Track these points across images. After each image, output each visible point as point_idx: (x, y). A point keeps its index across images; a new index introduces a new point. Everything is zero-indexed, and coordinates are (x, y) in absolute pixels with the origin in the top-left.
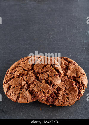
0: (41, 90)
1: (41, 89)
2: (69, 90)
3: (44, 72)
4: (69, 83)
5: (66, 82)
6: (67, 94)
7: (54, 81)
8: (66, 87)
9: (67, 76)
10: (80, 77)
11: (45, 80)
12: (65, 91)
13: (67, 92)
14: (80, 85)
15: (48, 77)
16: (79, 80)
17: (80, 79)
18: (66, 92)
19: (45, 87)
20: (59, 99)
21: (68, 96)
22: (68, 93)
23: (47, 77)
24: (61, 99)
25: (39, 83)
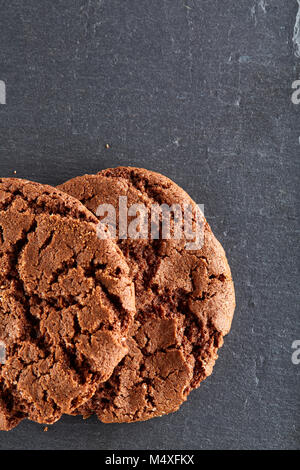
0: (44, 399)
1: (45, 392)
2: (157, 364)
3: (59, 297)
4: (158, 326)
5: (147, 324)
6: (148, 381)
7: (97, 360)
8: (147, 345)
9: (155, 288)
10: (204, 293)
11: (62, 345)
12: (143, 367)
13: (151, 370)
14: (202, 336)
15: (76, 335)
16: (200, 315)
17: (206, 307)
18: (145, 374)
19: (62, 388)
20: (116, 407)
21: (153, 392)
22: (152, 375)
23: (72, 334)
24: (126, 404)
25: (40, 358)
